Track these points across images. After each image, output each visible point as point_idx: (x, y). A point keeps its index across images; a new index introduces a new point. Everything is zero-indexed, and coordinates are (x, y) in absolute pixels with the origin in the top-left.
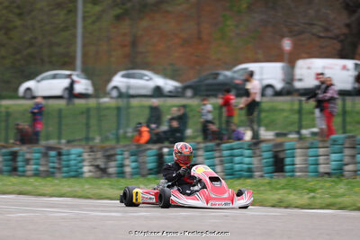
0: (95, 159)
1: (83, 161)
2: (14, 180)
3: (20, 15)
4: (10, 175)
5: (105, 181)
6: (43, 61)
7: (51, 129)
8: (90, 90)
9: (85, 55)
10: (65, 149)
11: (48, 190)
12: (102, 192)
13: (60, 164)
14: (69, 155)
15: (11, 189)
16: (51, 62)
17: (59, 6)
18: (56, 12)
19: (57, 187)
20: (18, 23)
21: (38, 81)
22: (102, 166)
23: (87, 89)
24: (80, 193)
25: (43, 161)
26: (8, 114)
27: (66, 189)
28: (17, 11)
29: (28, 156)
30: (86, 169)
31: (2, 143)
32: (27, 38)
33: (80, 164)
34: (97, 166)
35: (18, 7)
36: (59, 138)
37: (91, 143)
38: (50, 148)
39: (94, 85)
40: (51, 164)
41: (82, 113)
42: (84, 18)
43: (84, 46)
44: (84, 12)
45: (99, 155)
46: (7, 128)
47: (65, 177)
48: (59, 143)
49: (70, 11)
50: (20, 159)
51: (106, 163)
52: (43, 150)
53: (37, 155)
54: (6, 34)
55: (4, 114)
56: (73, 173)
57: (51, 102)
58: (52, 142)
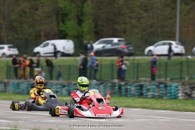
0: (185, 89)
1: (178, 90)
2: (141, 100)
3: (146, 10)
4: (139, 98)
5: (190, 102)
6: (158, 35)
7: (162, 72)
8: (183, 51)
9: (181, 32)
10: (169, 84)
11: (159, 106)
12: (188, 107)
13: (166, 92)
14: (171, 87)
15: (139, 105)
16: (162, 36)
17: (167, 5)
18: (165, 9)
19: (164, 105)
20: (145, 14)
21: (155, 46)
22: (189, 93)
23: (181, 51)
24: (176, 108)
25: (157, 90)
26: (138, 64)
27: (168, 106)
28: (144, 8)
29: (149, 87)
30: (180, 95)
31: (135, 80)
32: (149, 23)
33: (177, 92)
34: (186, 93)
35: (145, 6)
36: (166, 77)
37: (183, 81)
38: (161, 83)
39: (185, 48)
40: (161, 92)
41: (179, 64)
42: (181, 13)
43: (180, 27)
44: (181, 9)
45: (187, 87)
46: (138, 72)
47: (168, 99)
48: (166, 80)
49: (173, 9)
50: (144, 88)
51: (191, 92)
52: (157, 84)
53: (154, 87)
54: (138, 21)
55: (136, 64)
56: (173, 97)
57: (162, 58)
58: (162, 80)
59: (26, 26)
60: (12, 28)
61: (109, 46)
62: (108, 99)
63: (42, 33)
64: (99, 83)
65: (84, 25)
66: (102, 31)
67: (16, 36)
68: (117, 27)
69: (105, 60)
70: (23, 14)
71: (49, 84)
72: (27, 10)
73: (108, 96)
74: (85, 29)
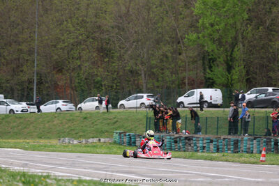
59: (167, 72)
60: (152, 75)
61: (262, 96)
62: (264, 156)
63: (186, 81)
64: (252, 138)
65: (234, 71)
66: (255, 79)
67: (156, 84)
68: (271, 74)
69: (258, 113)
70: (165, 59)
71: (194, 139)
72: (169, 55)
73: (263, 153)
74: (235, 77)
